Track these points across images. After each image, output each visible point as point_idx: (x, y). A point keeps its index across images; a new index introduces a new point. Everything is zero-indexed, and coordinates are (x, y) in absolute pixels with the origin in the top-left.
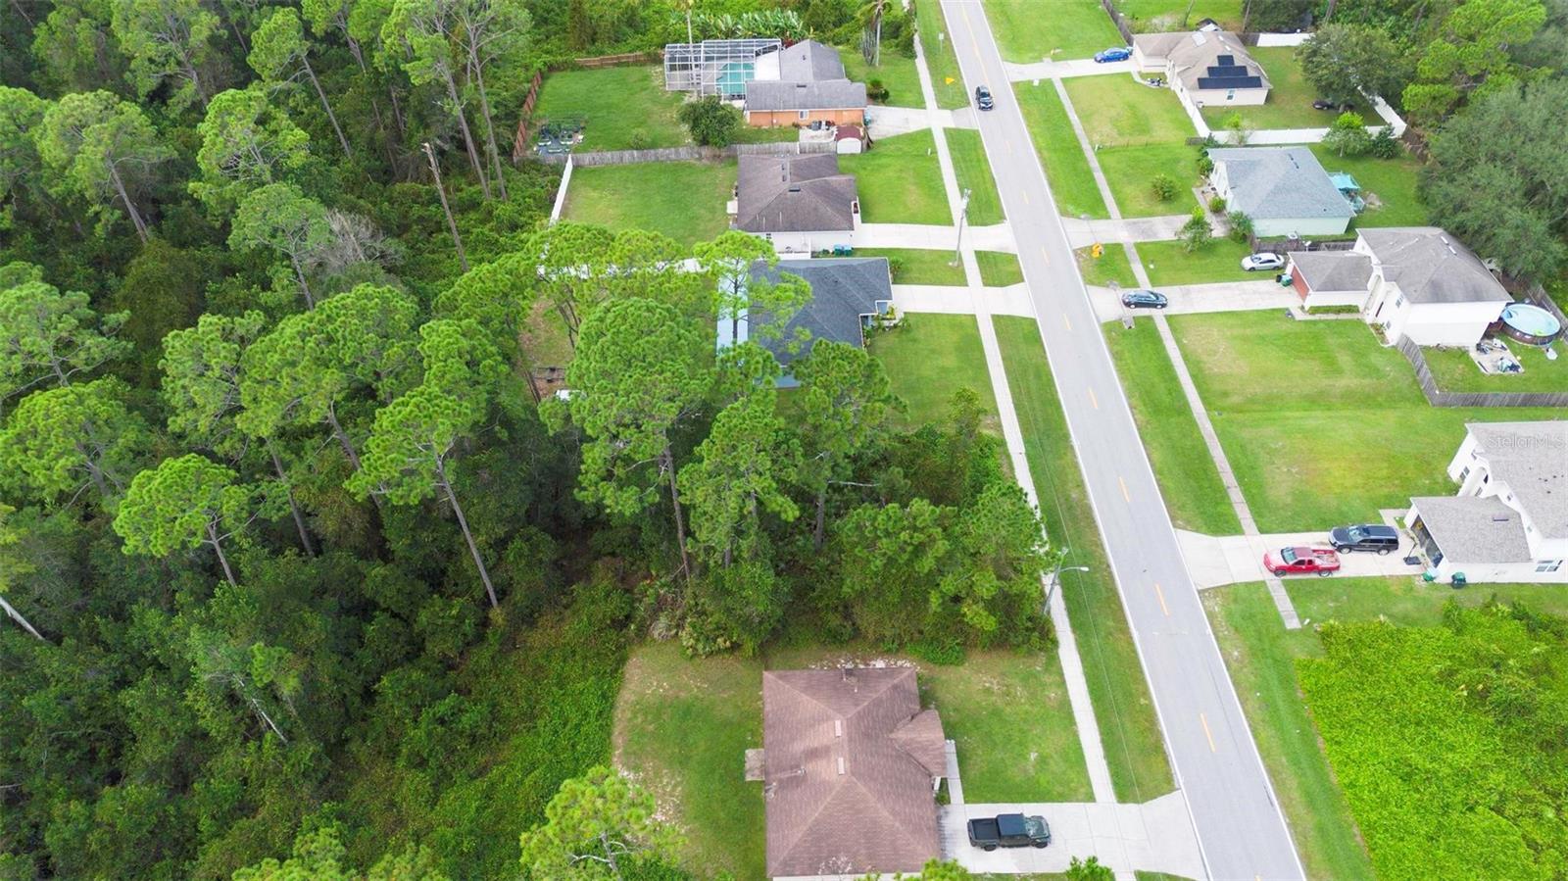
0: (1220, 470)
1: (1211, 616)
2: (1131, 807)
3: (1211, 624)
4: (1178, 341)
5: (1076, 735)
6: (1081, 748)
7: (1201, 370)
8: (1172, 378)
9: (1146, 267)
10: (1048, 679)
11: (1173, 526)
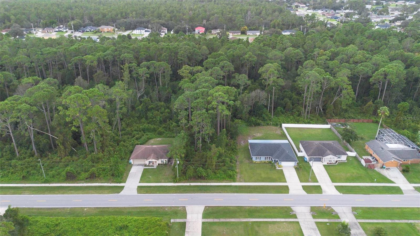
0: (226, 219)
1: (177, 207)
3: (175, 206)
4: (285, 222)
5: (153, 183)
6: (150, 183)
7: (270, 224)
8: (265, 217)
9: (328, 223)
10: (166, 181)
11: (206, 206)
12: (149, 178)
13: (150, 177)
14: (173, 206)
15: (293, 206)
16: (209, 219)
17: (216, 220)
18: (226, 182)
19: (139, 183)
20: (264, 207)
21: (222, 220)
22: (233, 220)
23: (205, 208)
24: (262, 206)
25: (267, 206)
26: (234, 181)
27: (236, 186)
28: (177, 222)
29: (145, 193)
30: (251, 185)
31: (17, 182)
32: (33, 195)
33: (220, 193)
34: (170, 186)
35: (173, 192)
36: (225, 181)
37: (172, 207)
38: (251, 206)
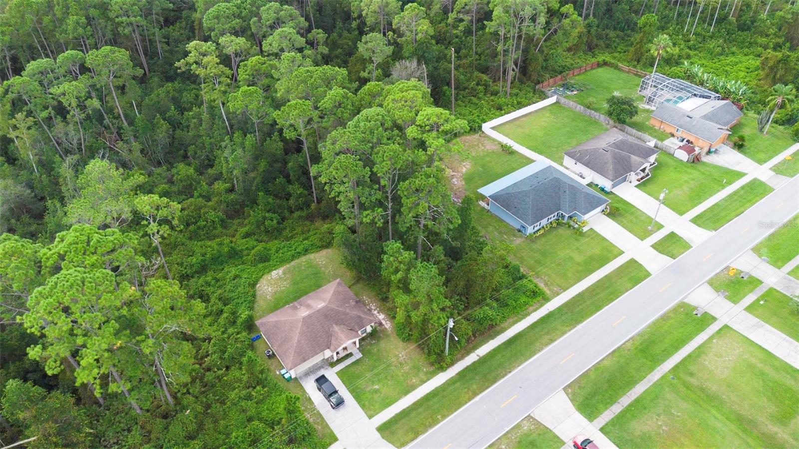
0: (628, 394)
1: (518, 426)
2: (378, 435)
3: (512, 429)
4: (711, 338)
5: (400, 398)
6: (394, 403)
7: (699, 356)
8: (676, 347)
9: (758, 300)
10: (422, 376)
11: (564, 389)
12: (377, 391)
13: (377, 387)
14: (507, 429)
15: (685, 297)
16: (603, 416)
18: (535, 310)
19: (370, 417)
20: (649, 327)
23: (567, 394)
24: (646, 328)
26: (547, 300)
29: (411, 436)
30: (579, 291)
34: (444, 384)
35: (467, 396)
36: (531, 308)
37: (508, 432)
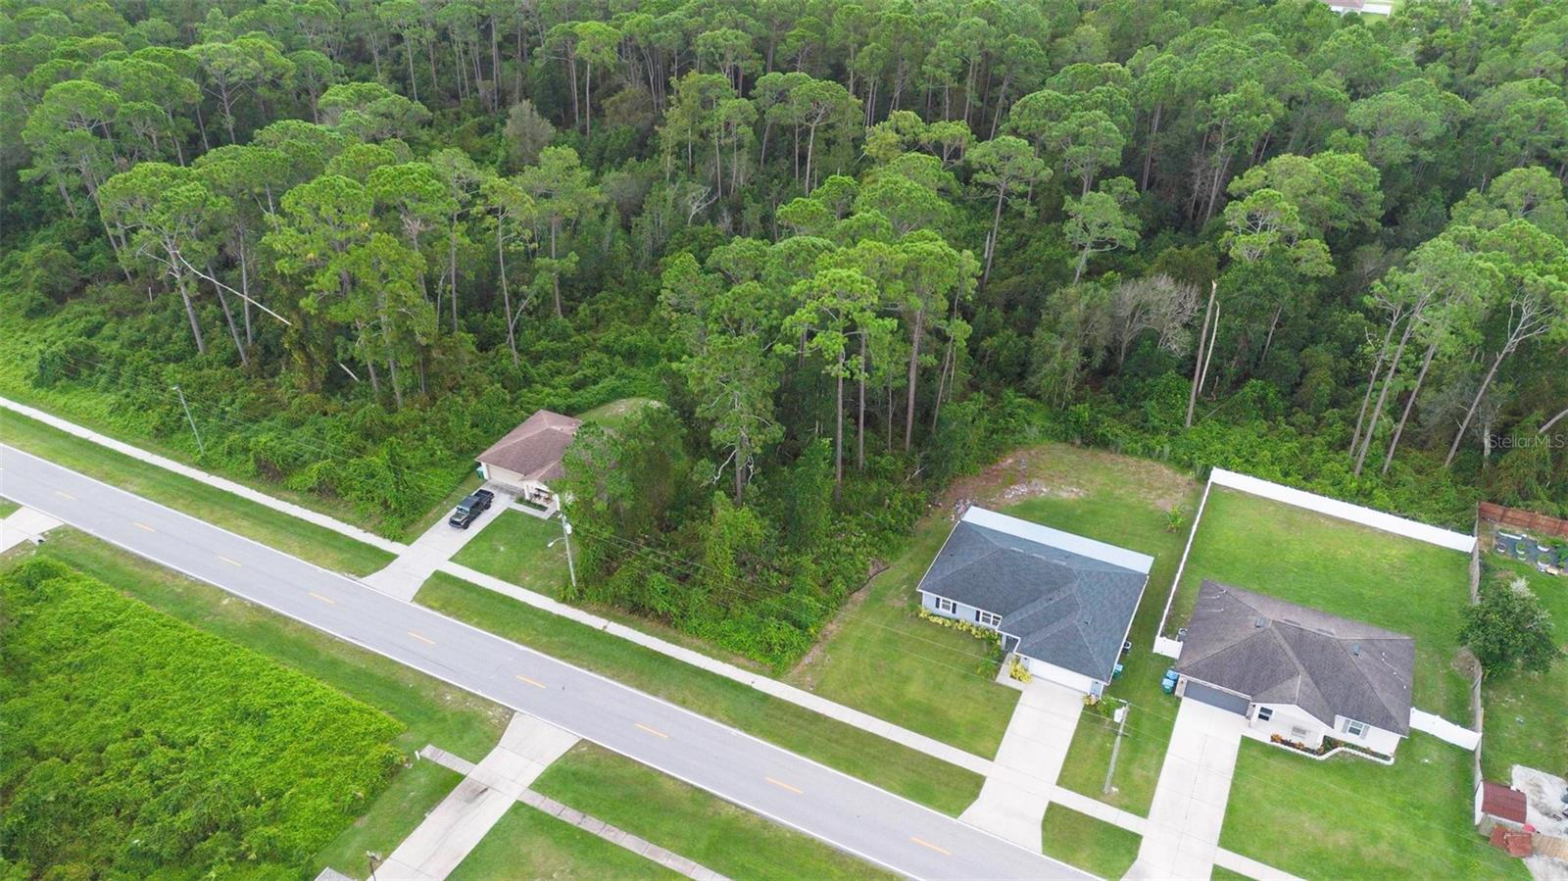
0: (609, 827)
1: (490, 704)
2: (427, 575)
3: (483, 699)
6: (483, 572)
10: (540, 583)
11: (584, 740)
14: (479, 693)
16: (548, 801)
17: (571, 816)
18: (738, 666)
19: (452, 559)
20: (797, 835)
21: (593, 825)
22: (629, 842)
23: (576, 746)
24: (790, 830)
25: (813, 840)
26: (775, 675)
27: (765, 698)
28: (437, 764)
29: (435, 605)
30: (829, 714)
31: (138, 440)
32: (141, 499)
33: (683, 703)
34: (534, 608)
35: (523, 637)
36: (742, 660)
37: (474, 695)
38: (749, 811)
